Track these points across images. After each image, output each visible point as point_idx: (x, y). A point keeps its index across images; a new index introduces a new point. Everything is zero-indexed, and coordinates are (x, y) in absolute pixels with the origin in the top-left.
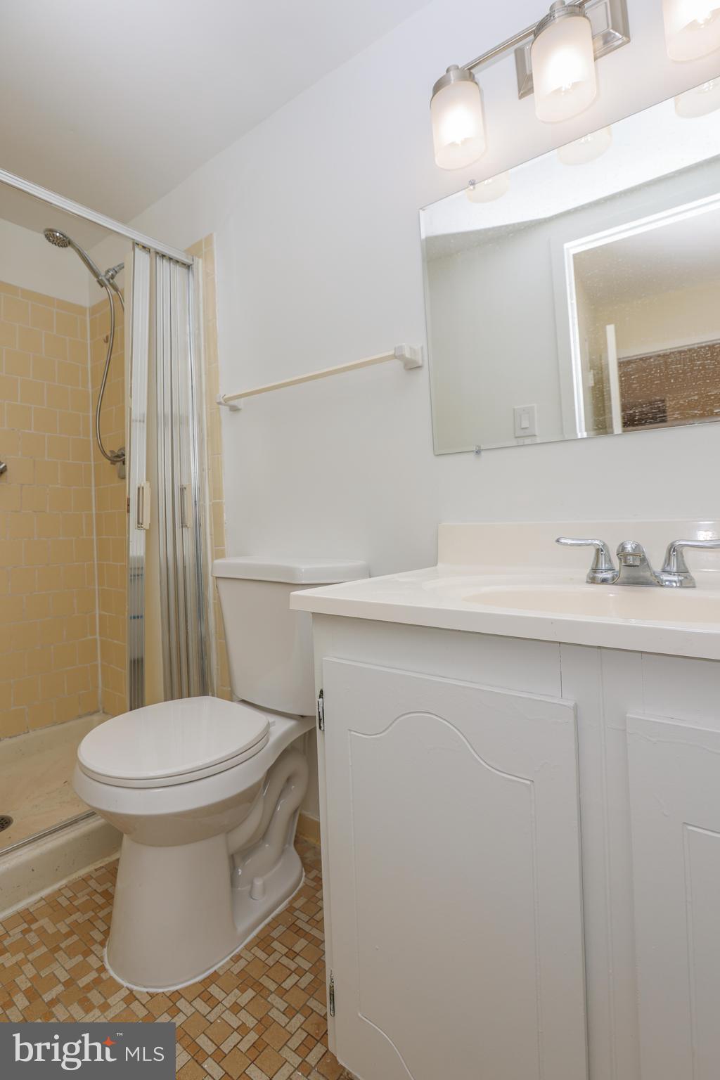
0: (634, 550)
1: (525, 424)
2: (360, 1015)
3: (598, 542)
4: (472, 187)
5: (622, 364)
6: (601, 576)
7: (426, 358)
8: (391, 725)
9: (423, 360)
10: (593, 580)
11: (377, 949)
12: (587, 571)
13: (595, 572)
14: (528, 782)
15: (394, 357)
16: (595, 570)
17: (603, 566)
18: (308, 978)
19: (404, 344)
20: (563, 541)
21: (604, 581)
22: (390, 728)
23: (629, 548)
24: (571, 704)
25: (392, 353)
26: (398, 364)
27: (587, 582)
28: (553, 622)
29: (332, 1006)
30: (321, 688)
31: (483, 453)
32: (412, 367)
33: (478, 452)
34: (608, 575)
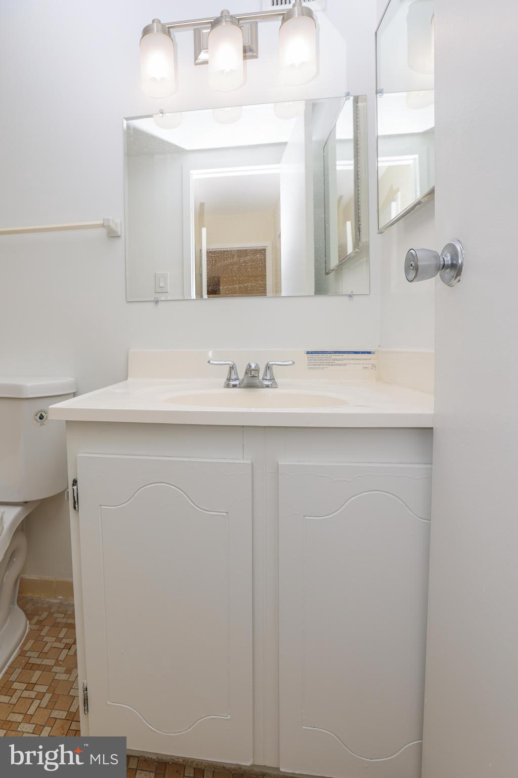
0: (255, 367)
1: (162, 284)
2: (109, 703)
3: (231, 363)
4: (161, 115)
5: (209, 253)
6: (232, 383)
7: (123, 231)
8: (133, 496)
9: (121, 232)
10: (228, 386)
11: (122, 653)
12: (224, 380)
13: (229, 381)
14: (225, 514)
15: (103, 226)
16: (229, 379)
17: (233, 377)
18: (48, 696)
19: (110, 218)
20: (211, 362)
21: (234, 386)
22: (133, 498)
23: (253, 366)
24: (249, 462)
25: (101, 222)
26: (103, 231)
27: (224, 387)
28: (243, 414)
29: (86, 708)
30: (74, 478)
31: (159, 302)
32: (113, 235)
33: (157, 302)
34: (237, 382)
